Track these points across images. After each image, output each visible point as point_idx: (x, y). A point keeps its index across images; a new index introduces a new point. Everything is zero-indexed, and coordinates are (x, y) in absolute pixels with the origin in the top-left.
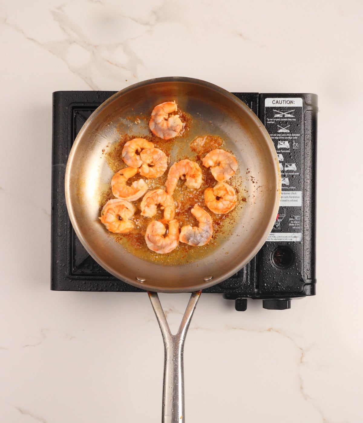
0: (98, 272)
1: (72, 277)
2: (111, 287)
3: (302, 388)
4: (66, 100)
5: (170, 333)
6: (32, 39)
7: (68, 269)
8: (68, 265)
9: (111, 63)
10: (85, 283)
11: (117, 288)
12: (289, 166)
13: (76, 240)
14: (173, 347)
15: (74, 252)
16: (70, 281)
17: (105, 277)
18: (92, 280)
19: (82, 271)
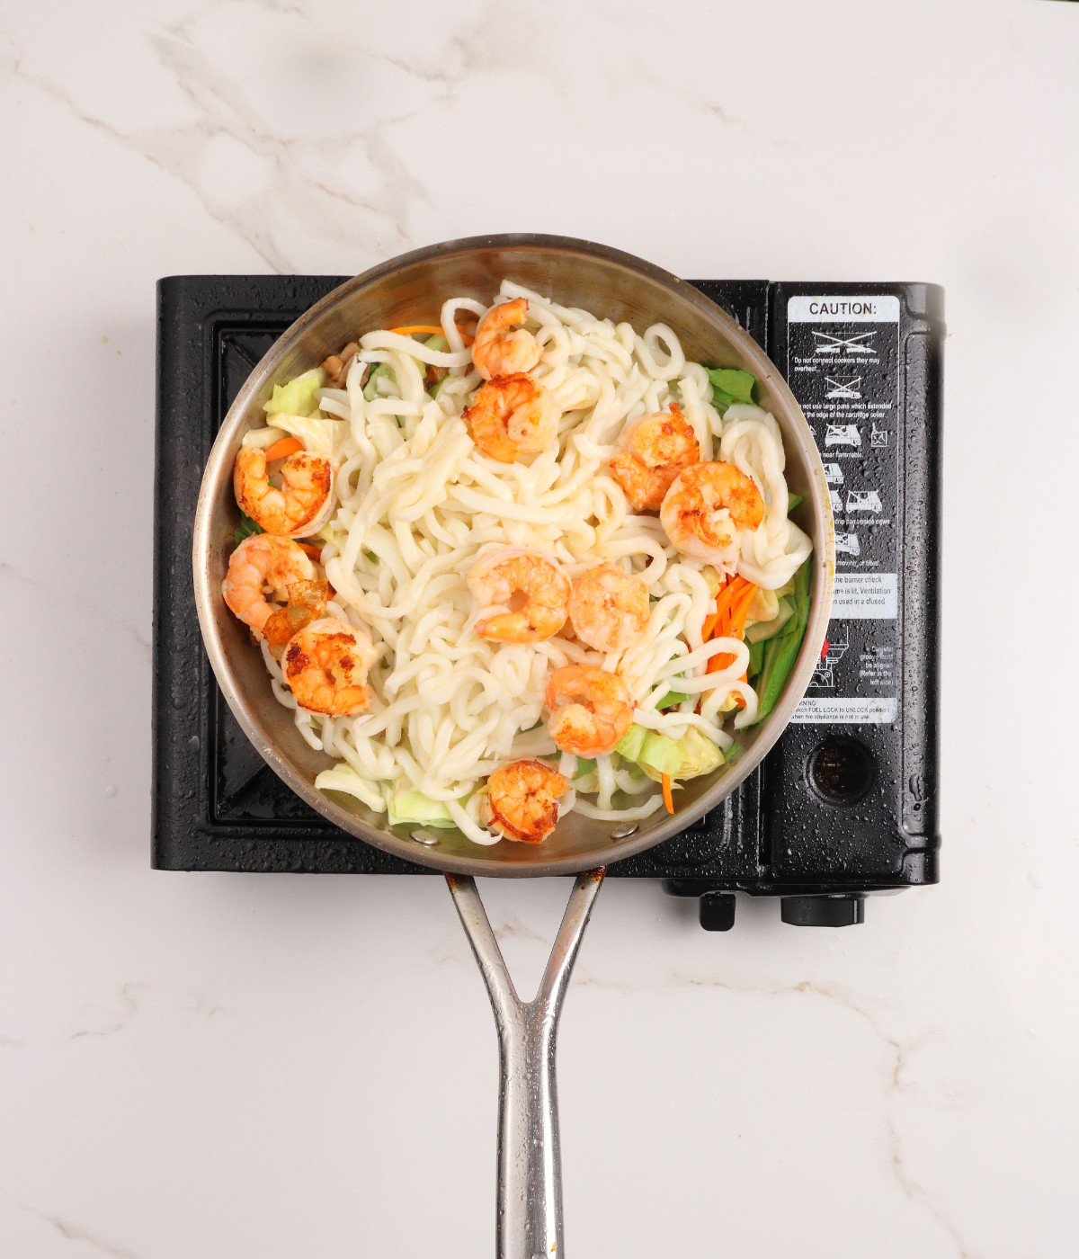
0: (291, 815)
1: (214, 829)
2: (331, 858)
3: (896, 1161)
4: (198, 303)
5: (514, 997)
6: (96, 123)
7: (202, 807)
8: (203, 795)
9: (332, 194)
10: (254, 848)
11: (347, 861)
13: (227, 718)
14: (524, 1038)
15: (221, 753)
16: (209, 839)
17: (312, 828)
18: (275, 837)
19: (245, 813)
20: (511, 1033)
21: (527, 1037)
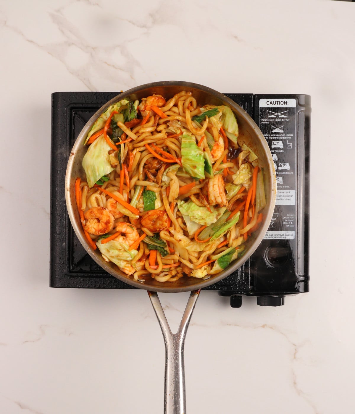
0: (96, 270)
1: (70, 274)
2: (109, 284)
3: (295, 383)
4: (65, 101)
5: (170, 332)
6: (31, 42)
7: (66, 267)
8: (67, 263)
9: (109, 65)
10: (84, 280)
11: (114, 285)
12: (283, 165)
13: (75, 238)
14: (173, 345)
15: (72, 249)
16: (68, 278)
17: (102, 274)
18: (90, 277)
19: (80, 269)
20: (169, 344)
21: (174, 345)
